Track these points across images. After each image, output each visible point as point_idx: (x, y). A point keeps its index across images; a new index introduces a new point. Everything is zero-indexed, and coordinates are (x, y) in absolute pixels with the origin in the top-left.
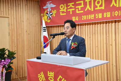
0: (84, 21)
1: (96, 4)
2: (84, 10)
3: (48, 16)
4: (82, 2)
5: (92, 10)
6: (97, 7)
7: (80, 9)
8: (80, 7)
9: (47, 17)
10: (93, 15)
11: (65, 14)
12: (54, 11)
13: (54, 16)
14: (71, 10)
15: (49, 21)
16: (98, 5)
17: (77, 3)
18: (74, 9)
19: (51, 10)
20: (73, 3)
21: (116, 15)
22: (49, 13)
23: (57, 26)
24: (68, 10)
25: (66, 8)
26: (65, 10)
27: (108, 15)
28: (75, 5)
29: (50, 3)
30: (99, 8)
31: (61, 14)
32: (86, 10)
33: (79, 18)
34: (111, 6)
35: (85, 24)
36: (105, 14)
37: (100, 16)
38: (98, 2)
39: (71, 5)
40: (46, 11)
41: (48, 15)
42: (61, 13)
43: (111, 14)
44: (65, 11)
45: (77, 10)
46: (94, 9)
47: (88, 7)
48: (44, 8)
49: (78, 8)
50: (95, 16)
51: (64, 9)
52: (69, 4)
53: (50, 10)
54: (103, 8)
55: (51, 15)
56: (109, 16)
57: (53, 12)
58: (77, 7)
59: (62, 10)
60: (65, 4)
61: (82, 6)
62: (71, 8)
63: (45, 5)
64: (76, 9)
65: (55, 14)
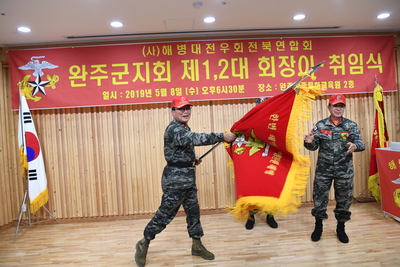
0: (130, 100)
1: (156, 72)
2: (130, 80)
3: (35, 88)
4: (126, 65)
5: (148, 82)
6: (157, 77)
7: (120, 78)
8: (120, 74)
9: (32, 89)
10: (150, 91)
11: (84, 85)
12: (52, 77)
13: (54, 87)
14: (99, 78)
15: (37, 99)
16: (159, 75)
17: (114, 65)
18: (106, 77)
19: (45, 76)
20: (105, 66)
21: (192, 93)
22: (37, 81)
23: (56, 112)
24: (92, 78)
25: (85, 73)
26: (84, 78)
27: (179, 92)
28: (109, 69)
29: (41, 60)
30: (160, 79)
31: (73, 85)
32: (134, 81)
33: (118, 95)
34: (183, 78)
35: (128, 108)
36: (172, 90)
37: (164, 93)
38: (159, 70)
39: (99, 68)
40: (28, 76)
41: (34, 85)
42: (72, 82)
43: (184, 92)
44: (84, 80)
45: (114, 79)
46: (151, 79)
47: (138, 75)
48: (22, 68)
49: (117, 76)
50: (154, 93)
51: (80, 74)
52: (93, 66)
53: (42, 74)
54: (168, 79)
55: (43, 85)
56: (179, 94)
57: (49, 79)
58: (113, 74)
59: (76, 77)
60: (84, 66)
61: (126, 72)
62: (99, 74)
63: (25, 63)
64: (111, 77)
65: (56, 84)
